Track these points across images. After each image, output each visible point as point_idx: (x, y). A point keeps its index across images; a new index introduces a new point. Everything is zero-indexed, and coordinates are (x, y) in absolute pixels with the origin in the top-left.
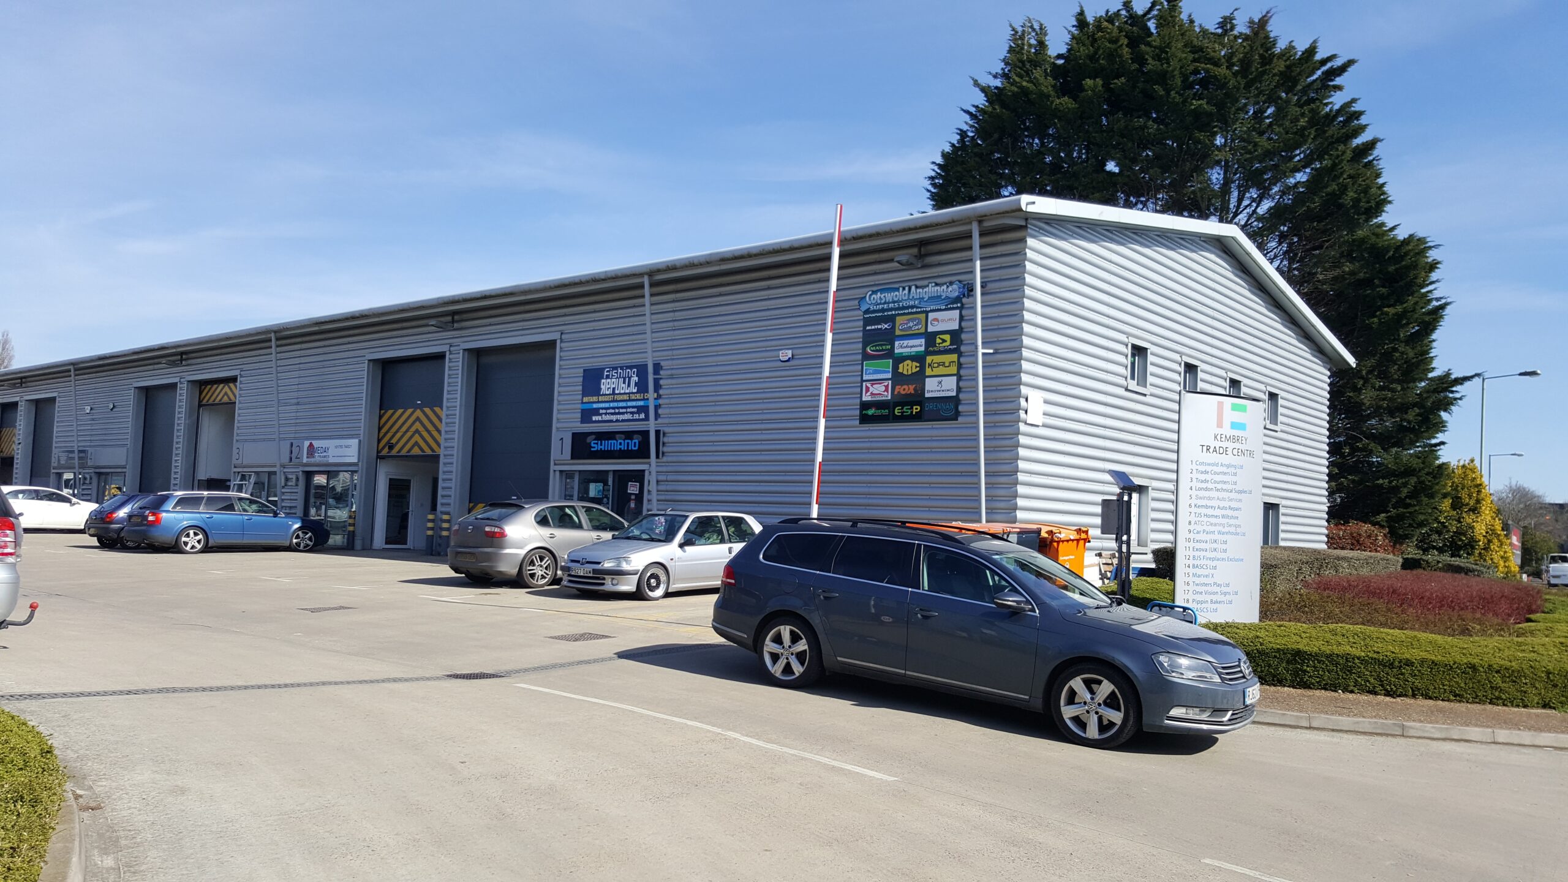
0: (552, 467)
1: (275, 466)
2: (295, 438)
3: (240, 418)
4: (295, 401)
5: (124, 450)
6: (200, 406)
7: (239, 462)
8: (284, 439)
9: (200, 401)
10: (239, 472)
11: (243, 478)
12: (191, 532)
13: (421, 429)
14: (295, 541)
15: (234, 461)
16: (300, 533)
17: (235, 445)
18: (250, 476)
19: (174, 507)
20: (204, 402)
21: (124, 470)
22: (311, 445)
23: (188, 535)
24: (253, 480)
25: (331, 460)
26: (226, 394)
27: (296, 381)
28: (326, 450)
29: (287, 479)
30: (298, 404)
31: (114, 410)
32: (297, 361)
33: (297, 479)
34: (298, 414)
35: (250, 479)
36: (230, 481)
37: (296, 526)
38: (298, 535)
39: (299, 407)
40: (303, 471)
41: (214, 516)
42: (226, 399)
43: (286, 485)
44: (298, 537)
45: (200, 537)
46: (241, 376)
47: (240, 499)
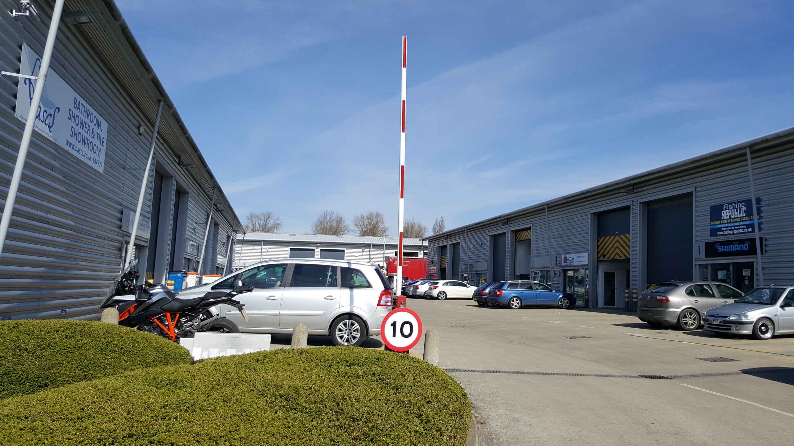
0: (694, 263)
1: (549, 268)
2: (558, 254)
3: (533, 246)
4: (557, 236)
5: (486, 263)
6: (516, 242)
7: (533, 266)
8: (553, 255)
9: (516, 239)
10: (533, 271)
11: (536, 274)
12: (515, 299)
13: (619, 246)
14: (560, 303)
15: (531, 266)
16: (562, 299)
17: (532, 259)
18: (538, 273)
19: (507, 288)
20: (518, 240)
21: (486, 272)
22: (565, 257)
23: (513, 301)
24: (540, 275)
25: (575, 264)
26: (527, 235)
27: (557, 227)
28: (572, 259)
29: (555, 274)
30: (558, 237)
31: (482, 246)
32: (557, 217)
33: (560, 274)
34: (559, 242)
35: (538, 274)
36: (530, 275)
37: (561, 296)
38: (561, 300)
39: (559, 239)
40: (562, 270)
41: (524, 291)
42: (527, 238)
43: (555, 276)
44: (561, 302)
45: (518, 301)
46: (533, 227)
47: (535, 284)
